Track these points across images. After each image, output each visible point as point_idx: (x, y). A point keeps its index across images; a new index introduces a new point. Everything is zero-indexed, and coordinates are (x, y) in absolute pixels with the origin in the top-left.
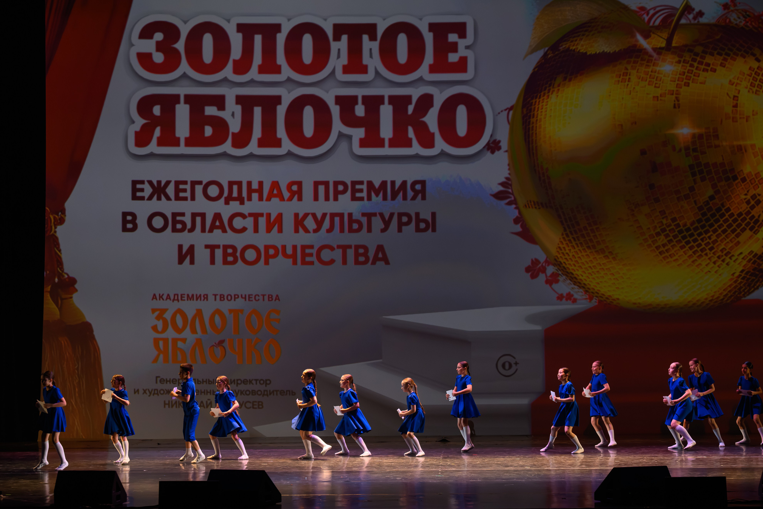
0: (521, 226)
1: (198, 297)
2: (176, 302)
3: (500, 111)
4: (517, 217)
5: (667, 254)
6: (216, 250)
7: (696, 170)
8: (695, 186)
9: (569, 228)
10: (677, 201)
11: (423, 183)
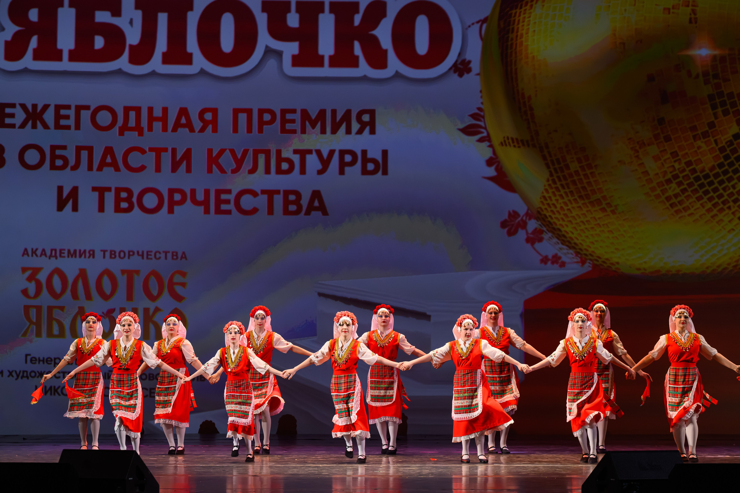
0: (497, 169)
1: (82, 254)
2: (53, 259)
3: (470, 23)
4: (491, 158)
5: (680, 207)
6: (107, 194)
7: (718, 101)
8: (715, 121)
9: (556, 172)
10: (692, 141)
11: (372, 113)
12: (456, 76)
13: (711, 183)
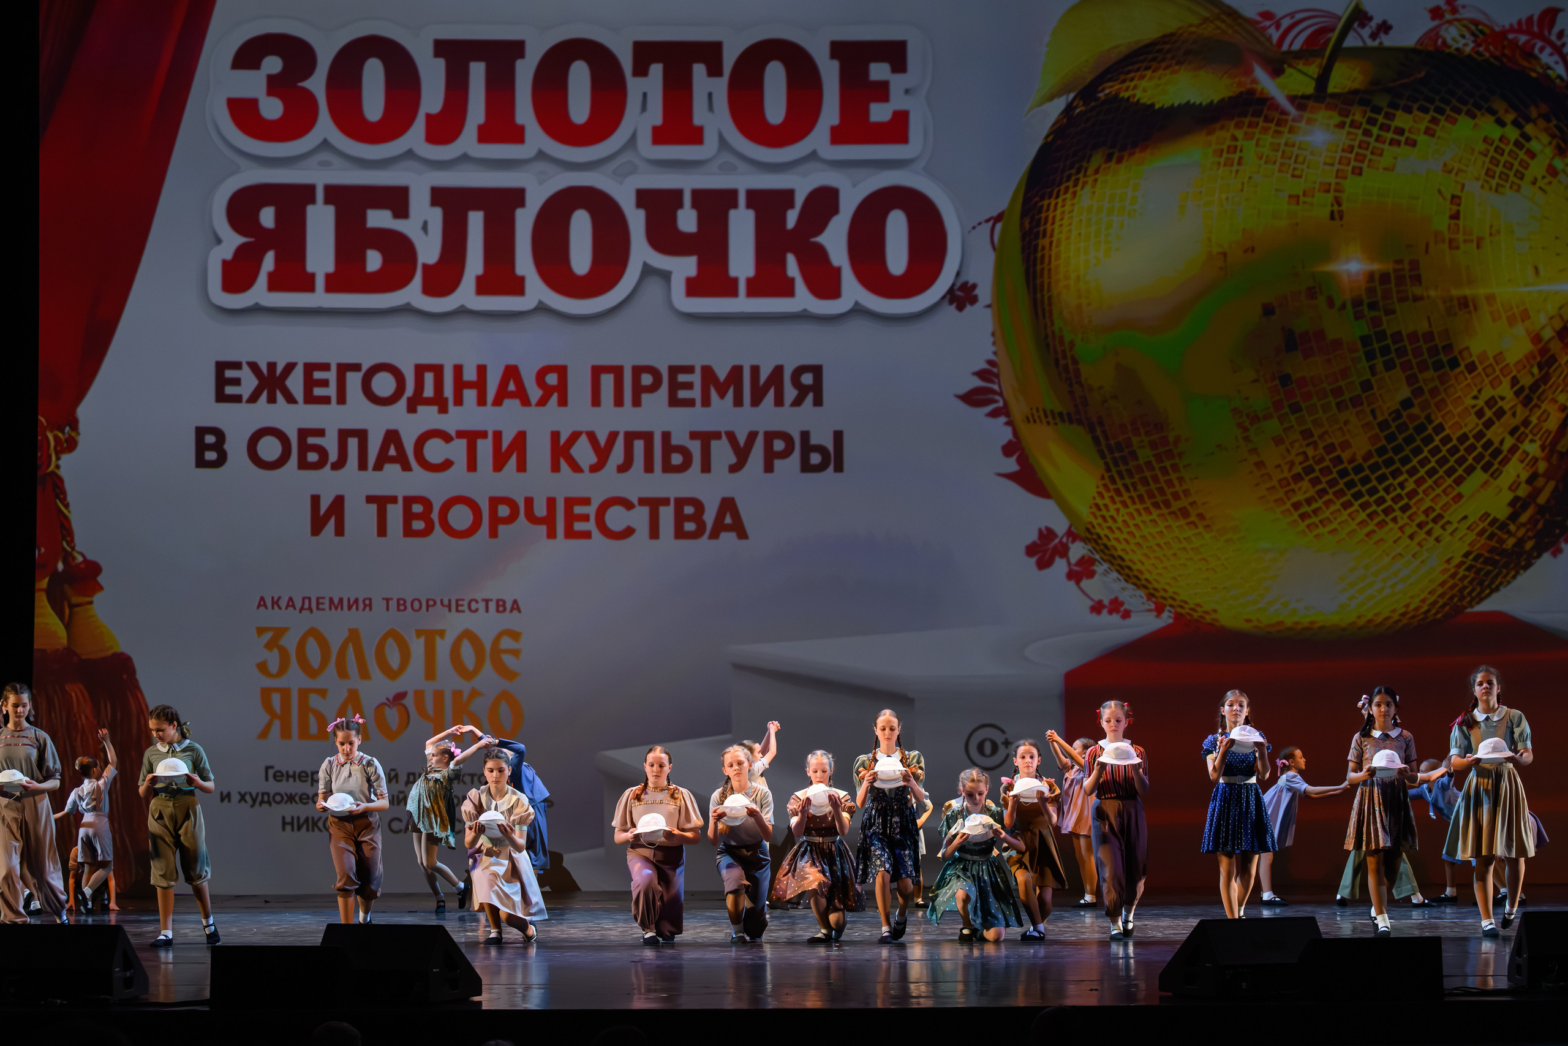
0: (1019, 461)
1: (352, 604)
2: (306, 613)
3: (975, 224)
4: (1010, 443)
5: (1315, 520)
6: (390, 508)
7: (1376, 346)
8: (1373, 381)
9: (1116, 465)
10: (1335, 410)
11: (817, 371)
12: (952, 308)
13: (1365, 481)
